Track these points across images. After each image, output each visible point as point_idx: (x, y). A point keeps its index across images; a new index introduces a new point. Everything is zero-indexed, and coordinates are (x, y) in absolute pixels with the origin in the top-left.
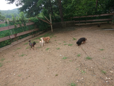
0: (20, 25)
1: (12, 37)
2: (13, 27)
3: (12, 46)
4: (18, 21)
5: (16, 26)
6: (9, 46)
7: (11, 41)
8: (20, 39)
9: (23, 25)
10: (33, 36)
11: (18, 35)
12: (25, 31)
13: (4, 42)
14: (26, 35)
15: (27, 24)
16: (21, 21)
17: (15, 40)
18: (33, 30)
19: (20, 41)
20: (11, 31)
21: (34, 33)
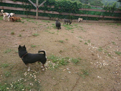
0: (110, 11)
1: (101, 17)
2: (104, 11)
3: (98, 21)
4: (110, 8)
5: (106, 11)
6: (97, 21)
7: (100, 19)
8: (105, 20)
9: (111, 12)
10: (115, 22)
11: (105, 17)
12: (111, 16)
13: (96, 18)
14: (110, 19)
15: (114, 12)
16: (112, 8)
17: (102, 20)
18: (117, 17)
19: (104, 21)
20: (102, 13)
21: (117, 20)
